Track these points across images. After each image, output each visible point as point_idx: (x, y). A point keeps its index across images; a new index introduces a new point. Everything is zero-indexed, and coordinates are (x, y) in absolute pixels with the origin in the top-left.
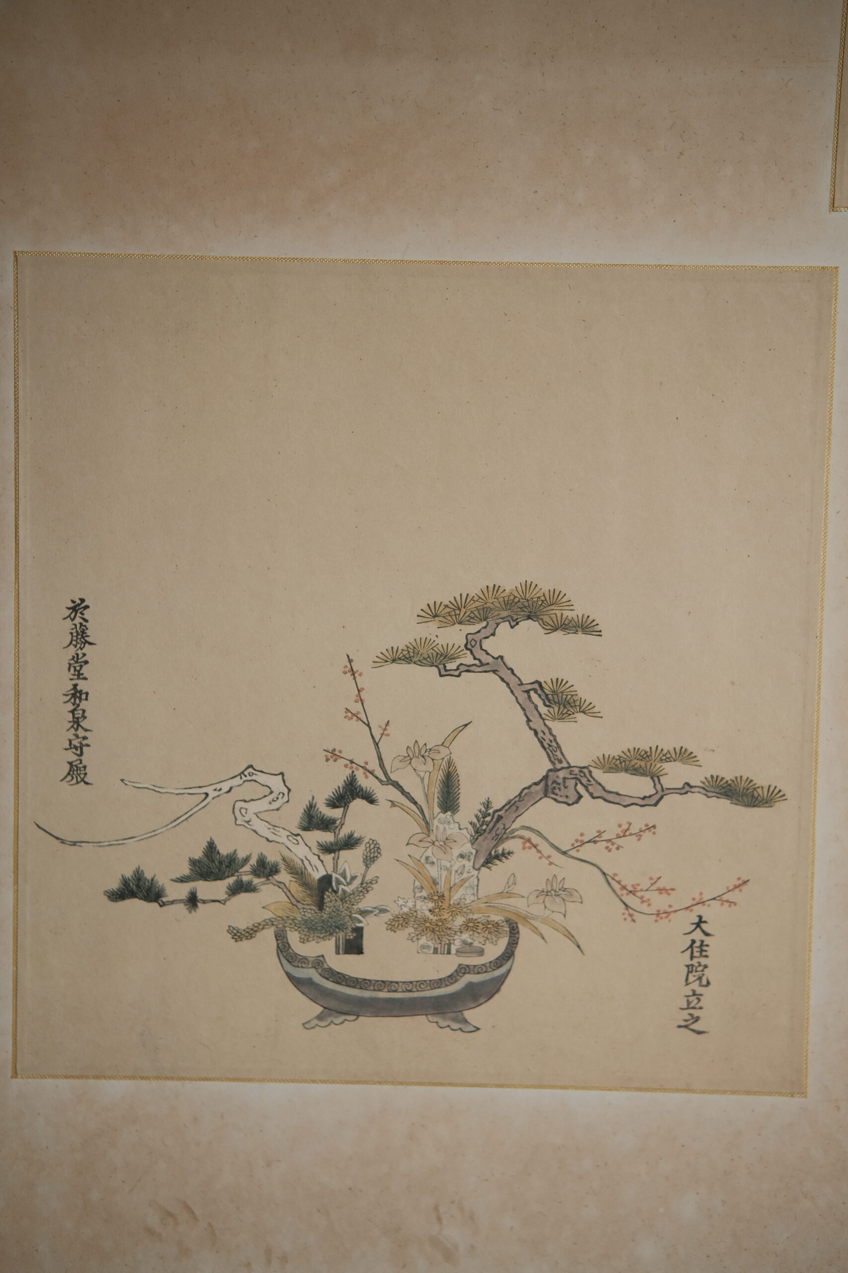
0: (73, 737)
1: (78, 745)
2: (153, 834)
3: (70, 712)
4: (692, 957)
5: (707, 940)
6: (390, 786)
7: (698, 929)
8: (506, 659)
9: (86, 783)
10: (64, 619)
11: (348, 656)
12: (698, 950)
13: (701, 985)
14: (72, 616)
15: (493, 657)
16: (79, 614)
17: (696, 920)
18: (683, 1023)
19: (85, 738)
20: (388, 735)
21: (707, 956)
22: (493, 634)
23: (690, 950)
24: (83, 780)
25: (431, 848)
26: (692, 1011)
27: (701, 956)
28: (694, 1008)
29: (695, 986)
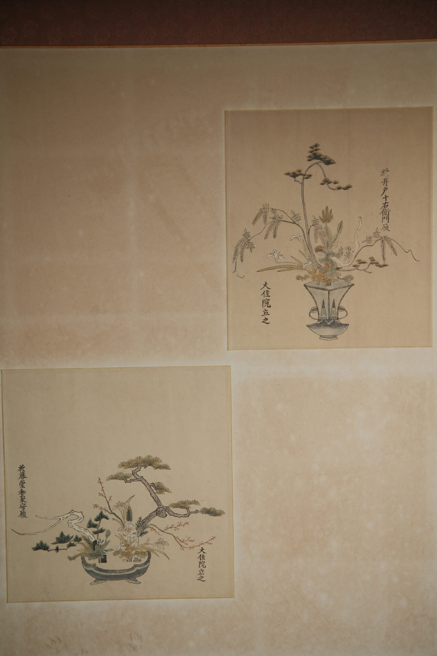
0: (21, 504)
1: (23, 506)
2: (45, 531)
3: (20, 497)
4: (200, 560)
5: (204, 554)
6: (112, 514)
7: (202, 551)
8: (143, 477)
9: (26, 517)
10: (18, 471)
11: (99, 478)
12: (202, 557)
13: (203, 567)
14: (20, 470)
15: (140, 477)
16: (22, 469)
17: (201, 549)
18: (199, 579)
19: (25, 504)
20: (111, 500)
21: (205, 559)
22: (140, 470)
23: (200, 557)
24: (25, 516)
25: (125, 531)
26: (201, 575)
27: (203, 559)
28: (202, 574)
29: (202, 568)
